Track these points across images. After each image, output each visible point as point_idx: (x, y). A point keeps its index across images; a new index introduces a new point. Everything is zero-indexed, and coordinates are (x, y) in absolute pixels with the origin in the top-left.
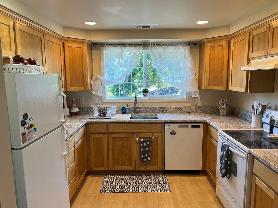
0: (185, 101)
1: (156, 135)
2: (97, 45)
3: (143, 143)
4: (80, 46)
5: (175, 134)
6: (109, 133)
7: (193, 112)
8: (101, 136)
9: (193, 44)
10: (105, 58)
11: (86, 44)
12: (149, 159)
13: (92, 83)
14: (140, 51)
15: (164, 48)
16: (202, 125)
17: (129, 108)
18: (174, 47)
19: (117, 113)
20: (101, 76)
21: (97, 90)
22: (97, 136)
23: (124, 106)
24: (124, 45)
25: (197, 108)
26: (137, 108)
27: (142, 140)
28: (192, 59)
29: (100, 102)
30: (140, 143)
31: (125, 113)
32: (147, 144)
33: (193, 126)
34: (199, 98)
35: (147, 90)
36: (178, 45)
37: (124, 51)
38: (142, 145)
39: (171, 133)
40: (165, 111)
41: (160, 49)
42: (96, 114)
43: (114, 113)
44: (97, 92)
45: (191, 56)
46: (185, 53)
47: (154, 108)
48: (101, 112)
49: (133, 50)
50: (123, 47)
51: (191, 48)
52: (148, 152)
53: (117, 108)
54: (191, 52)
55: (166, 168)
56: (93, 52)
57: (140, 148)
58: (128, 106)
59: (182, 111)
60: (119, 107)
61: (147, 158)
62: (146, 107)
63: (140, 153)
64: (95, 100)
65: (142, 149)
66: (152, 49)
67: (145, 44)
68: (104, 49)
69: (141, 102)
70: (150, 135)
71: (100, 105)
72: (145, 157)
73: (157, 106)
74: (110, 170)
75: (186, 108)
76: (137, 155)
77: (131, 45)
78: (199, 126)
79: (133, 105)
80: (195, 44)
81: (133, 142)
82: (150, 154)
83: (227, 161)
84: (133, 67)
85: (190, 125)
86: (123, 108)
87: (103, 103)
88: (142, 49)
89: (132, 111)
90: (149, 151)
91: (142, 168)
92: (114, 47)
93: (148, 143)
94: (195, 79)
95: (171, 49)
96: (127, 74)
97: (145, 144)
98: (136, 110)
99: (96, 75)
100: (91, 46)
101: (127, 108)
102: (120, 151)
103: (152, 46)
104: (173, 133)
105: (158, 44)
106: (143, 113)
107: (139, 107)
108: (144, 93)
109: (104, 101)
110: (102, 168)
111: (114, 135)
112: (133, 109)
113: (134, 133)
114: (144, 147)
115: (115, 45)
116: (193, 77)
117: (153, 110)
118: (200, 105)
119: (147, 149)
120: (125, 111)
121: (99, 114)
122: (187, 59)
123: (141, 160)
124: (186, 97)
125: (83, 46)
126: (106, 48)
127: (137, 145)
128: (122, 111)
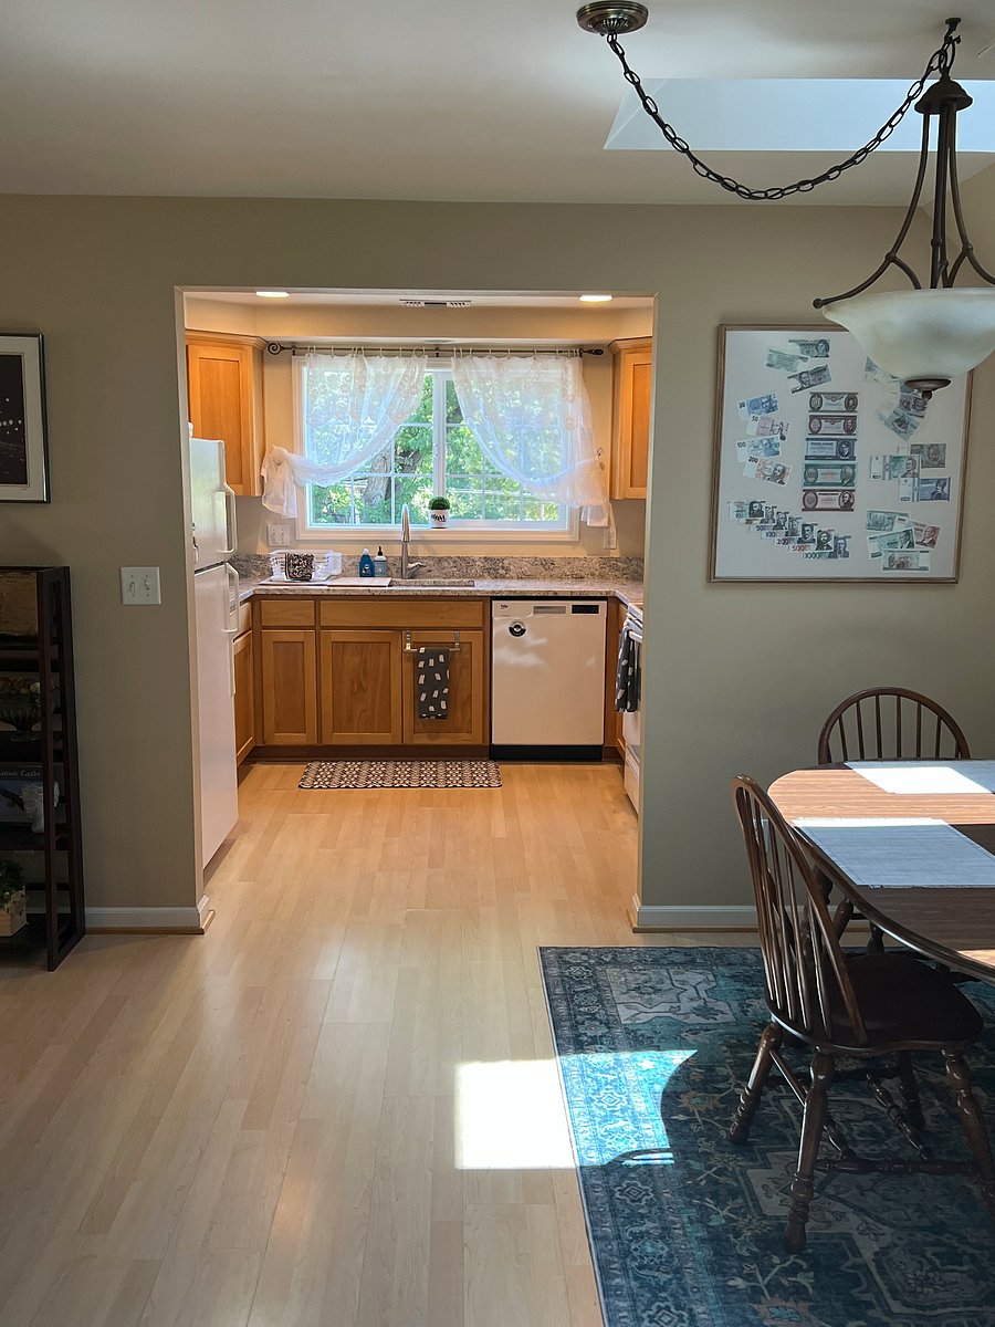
0: (567, 538)
1: (464, 636)
2: (282, 348)
3: (425, 657)
4: (232, 354)
5: (523, 631)
6: (323, 628)
7: (593, 575)
8: (298, 635)
9: (590, 352)
10: (308, 392)
11: (250, 350)
12: (444, 706)
13: (264, 474)
14: (420, 372)
15: (499, 364)
16: (603, 605)
17: (382, 558)
18: (530, 361)
19: (344, 574)
20: (291, 451)
21: (281, 496)
22: (286, 635)
23: (366, 551)
24: (369, 351)
25: (607, 562)
26: (410, 560)
27: (422, 650)
28: (588, 401)
29: (287, 537)
30: (416, 658)
31: (372, 574)
32: (436, 661)
33: (576, 609)
34: (613, 530)
35: (443, 500)
36: (545, 355)
37: (371, 371)
38: (421, 664)
39: (511, 630)
40: (501, 571)
41: (485, 366)
42: (279, 575)
43: (337, 571)
44: (282, 505)
45: (585, 389)
46: (565, 382)
47: (467, 562)
48: (295, 565)
49: (400, 368)
50: (366, 356)
51: (584, 364)
52: (440, 686)
53: (345, 560)
54: (585, 379)
55: (498, 739)
56: (267, 371)
57: (417, 672)
58: (380, 554)
59: (556, 571)
60: (350, 557)
61: (436, 703)
62: (440, 560)
63: (419, 689)
64: (271, 532)
65: (422, 677)
66: (458, 366)
67: (437, 349)
68: (304, 364)
69: (425, 542)
70: (447, 636)
71: (286, 547)
72: (430, 700)
73: (477, 553)
74: (325, 742)
75: (569, 561)
76: (408, 696)
77: (391, 351)
78: (594, 610)
79: (397, 551)
80: (598, 352)
81: (396, 656)
82: (446, 691)
83: (627, 666)
84: (398, 423)
85: (569, 604)
86: (366, 559)
87: (296, 542)
88: (429, 366)
89: (394, 570)
90: (444, 683)
91: (422, 740)
92: (336, 357)
93: (441, 659)
94: (598, 465)
95: (521, 367)
96: (380, 446)
97: (432, 663)
98: (407, 567)
99: (277, 450)
100: (262, 352)
101: (378, 558)
102: (356, 686)
103: (458, 356)
104: (517, 631)
105: (480, 351)
106: (430, 577)
107: (417, 559)
108: (434, 512)
109: (302, 536)
110: (299, 739)
111: (336, 635)
112: (398, 564)
113: (400, 629)
114: (428, 671)
115: (340, 350)
116: (589, 460)
117: (464, 566)
118: (615, 554)
119: (438, 677)
120: (372, 568)
121: (288, 573)
122: (572, 401)
123: (420, 709)
124: (571, 526)
125: (241, 354)
126: (310, 358)
127: (408, 666)
128: (361, 570)
